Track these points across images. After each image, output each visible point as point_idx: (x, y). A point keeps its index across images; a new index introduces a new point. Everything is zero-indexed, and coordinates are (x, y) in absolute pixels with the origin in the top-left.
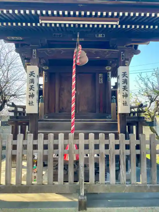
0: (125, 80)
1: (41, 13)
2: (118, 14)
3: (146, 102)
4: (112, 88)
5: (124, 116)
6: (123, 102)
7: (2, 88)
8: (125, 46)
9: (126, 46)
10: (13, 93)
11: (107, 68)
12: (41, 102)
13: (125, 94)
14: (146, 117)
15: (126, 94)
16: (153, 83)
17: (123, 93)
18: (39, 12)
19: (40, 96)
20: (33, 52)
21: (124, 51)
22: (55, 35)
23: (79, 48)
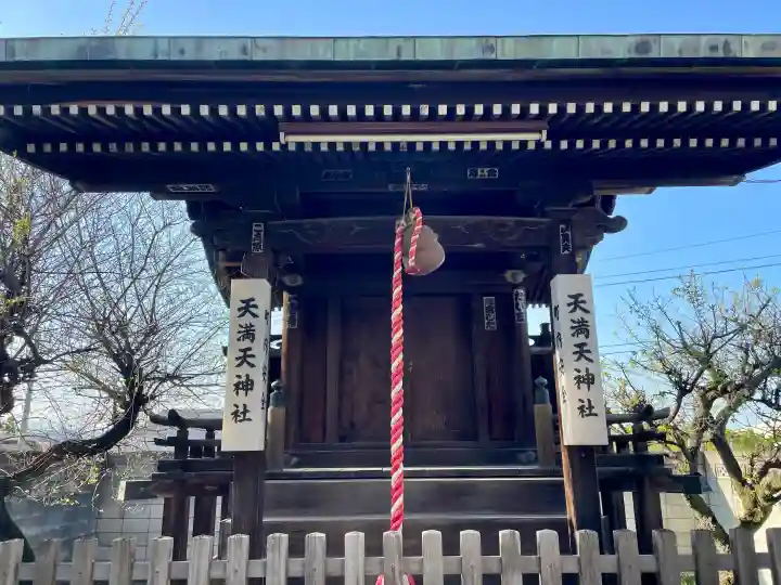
0: (579, 322)
1: (288, 111)
2: (544, 110)
3: (663, 394)
4: (531, 342)
5: (584, 455)
6: (581, 404)
7: (132, 351)
8: (571, 205)
9: (574, 206)
10: (170, 369)
11: (508, 275)
12: (276, 405)
13: (583, 373)
14: (667, 451)
15: (588, 374)
16: (679, 323)
17: (579, 371)
18: (278, 110)
19: (273, 384)
20: (254, 233)
21: (567, 222)
22: (327, 175)
23: (413, 216)
